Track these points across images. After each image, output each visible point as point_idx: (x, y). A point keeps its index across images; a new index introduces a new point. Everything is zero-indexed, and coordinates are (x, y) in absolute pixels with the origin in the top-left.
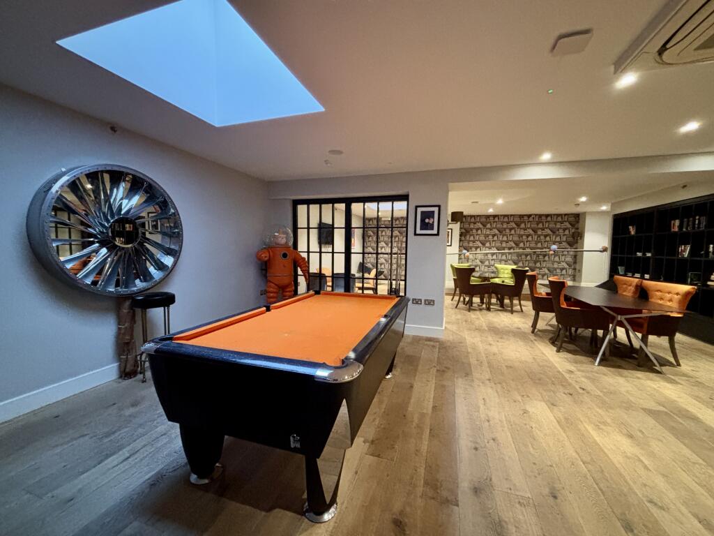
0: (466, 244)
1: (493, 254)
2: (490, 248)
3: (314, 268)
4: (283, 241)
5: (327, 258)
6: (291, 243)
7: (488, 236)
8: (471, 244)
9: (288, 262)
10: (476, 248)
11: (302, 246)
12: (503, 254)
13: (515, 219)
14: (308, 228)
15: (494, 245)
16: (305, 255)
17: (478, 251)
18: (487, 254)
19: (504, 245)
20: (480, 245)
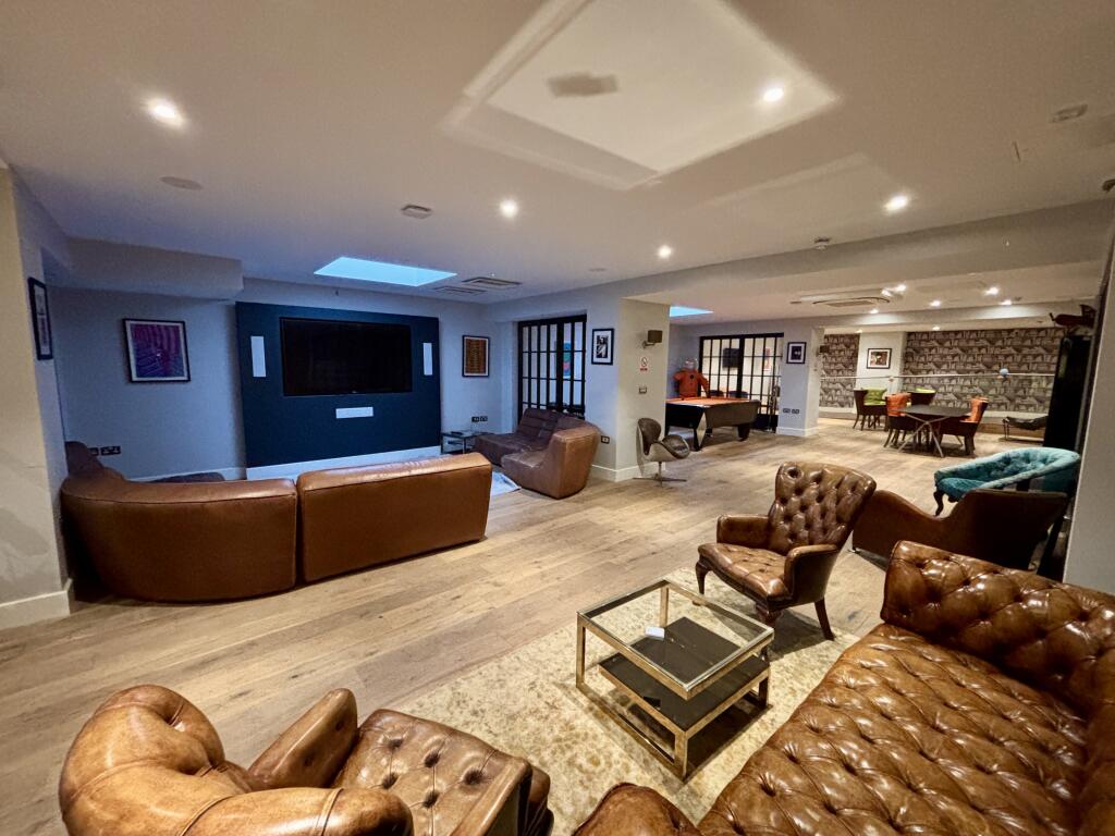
0: (913, 366)
1: (951, 378)
2: (947, 371)
3: (713, 387)
4: (691, 367)
5: (724, 379)
6: (697, 368)
7: (945, 356)
8: (921, 366)
9: (694, 381)
10: (928, 371)
11: (705, 370)
12: (965, 379)
13: (988, 336)
14: (711, 357)
15: (953, 367)
16: (707, 377)
17: (931, 375)
18: (943, 378)
19: (969, 367)
20: (934, 367)
